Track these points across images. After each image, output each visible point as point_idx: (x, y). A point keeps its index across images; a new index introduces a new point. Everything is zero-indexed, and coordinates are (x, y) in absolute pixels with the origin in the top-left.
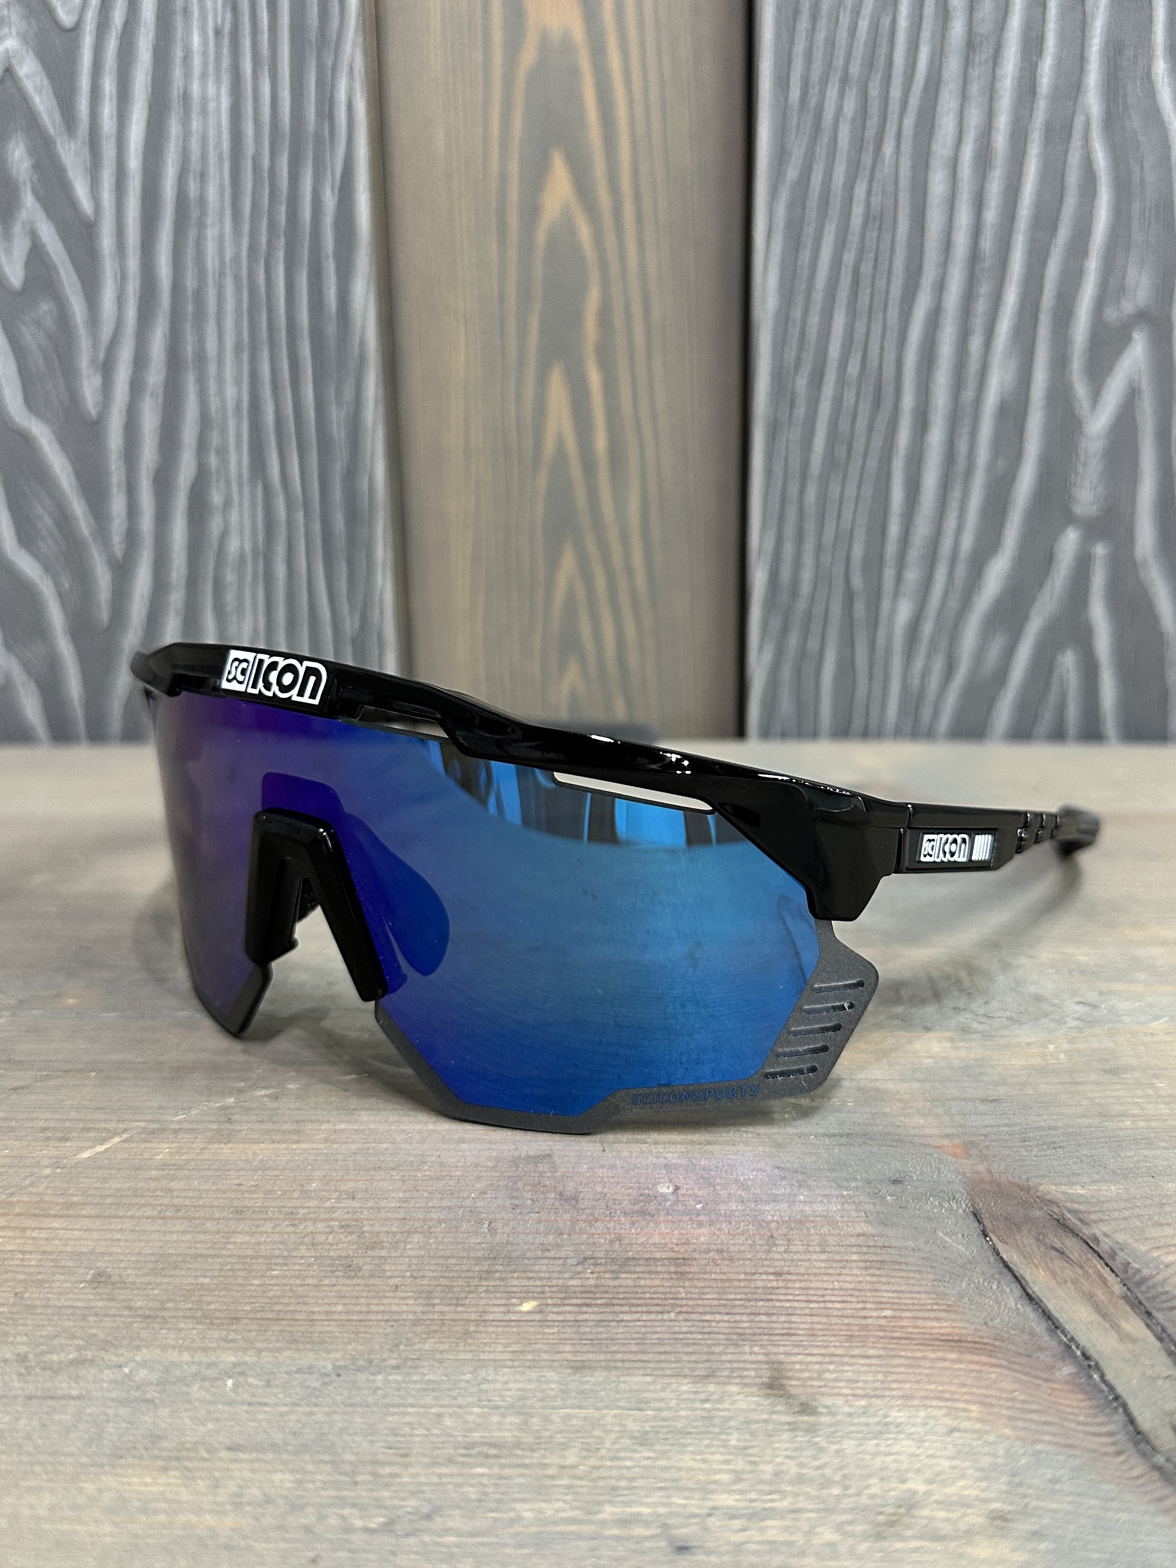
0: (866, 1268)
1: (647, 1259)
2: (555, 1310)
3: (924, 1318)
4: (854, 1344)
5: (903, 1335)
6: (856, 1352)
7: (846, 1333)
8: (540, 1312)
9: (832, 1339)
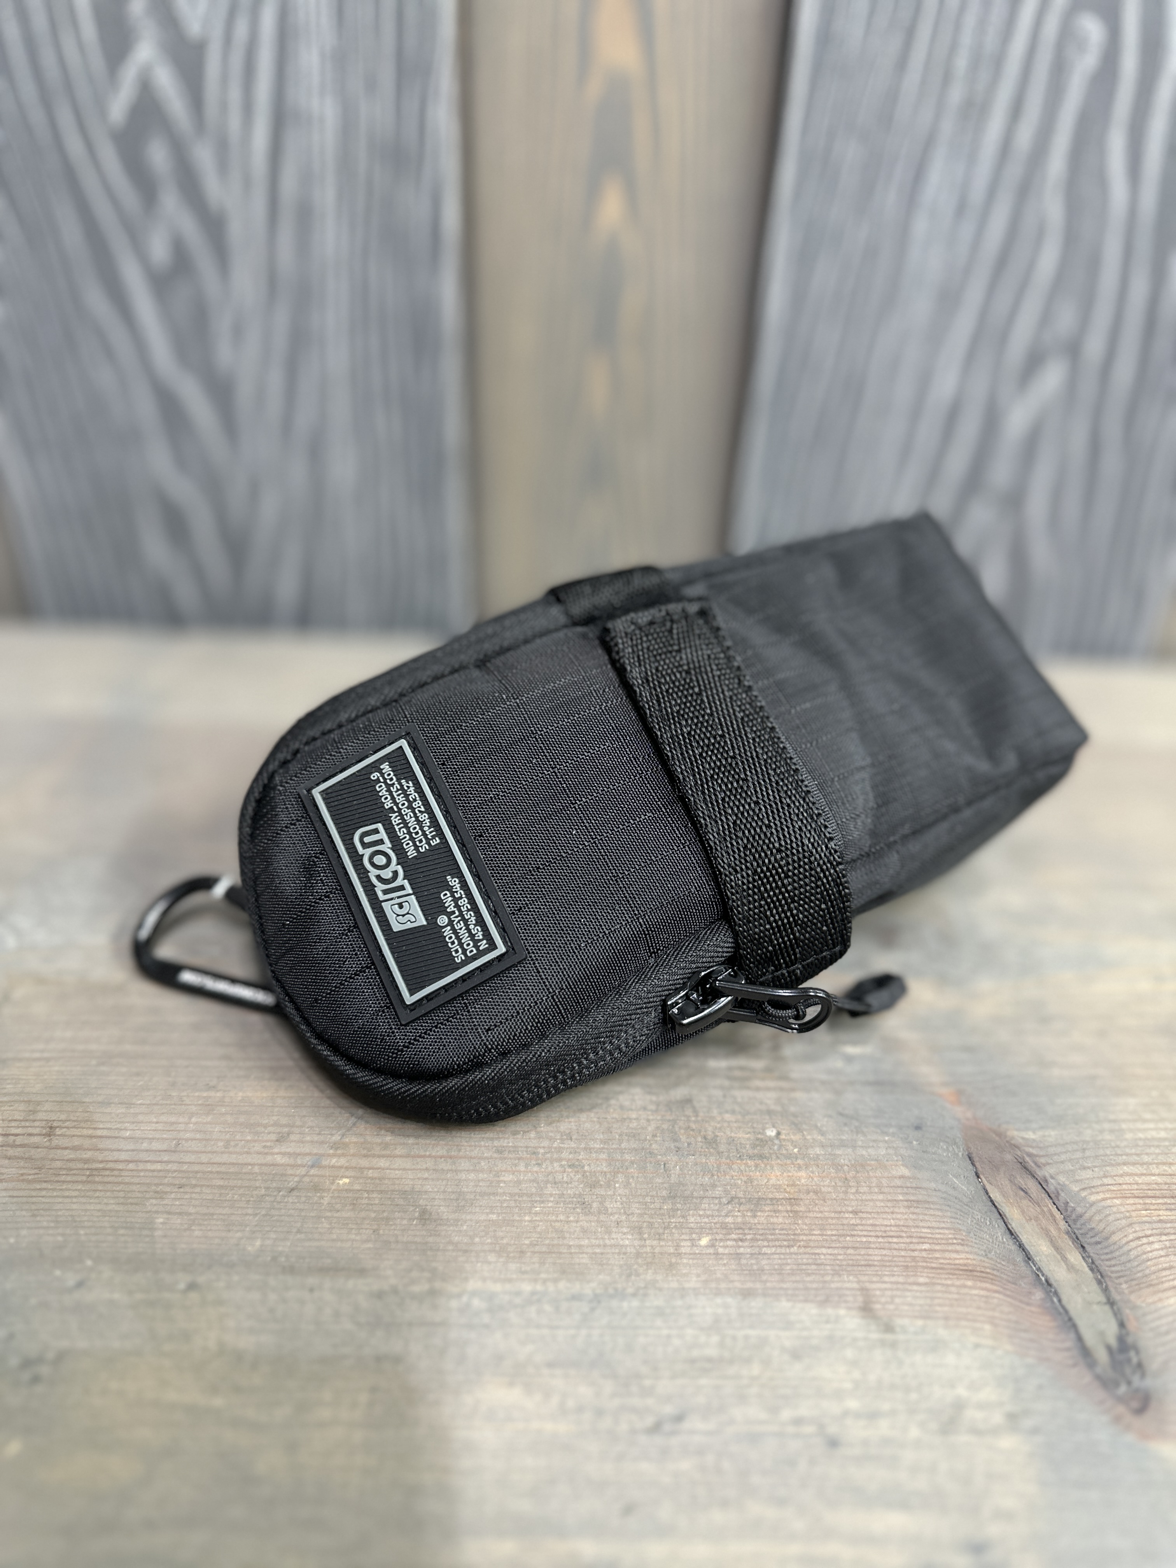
0: (909, 1207)
1: (771, 1199)
2: (721, 1244)
3: (948, 1251)
4: (909, 1273)
5: (939, 1266)
6: (912, 1280)
7: (903, 1264)
8: (713, 1246)
9: (895, 1269)
